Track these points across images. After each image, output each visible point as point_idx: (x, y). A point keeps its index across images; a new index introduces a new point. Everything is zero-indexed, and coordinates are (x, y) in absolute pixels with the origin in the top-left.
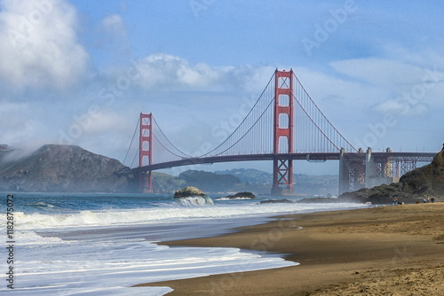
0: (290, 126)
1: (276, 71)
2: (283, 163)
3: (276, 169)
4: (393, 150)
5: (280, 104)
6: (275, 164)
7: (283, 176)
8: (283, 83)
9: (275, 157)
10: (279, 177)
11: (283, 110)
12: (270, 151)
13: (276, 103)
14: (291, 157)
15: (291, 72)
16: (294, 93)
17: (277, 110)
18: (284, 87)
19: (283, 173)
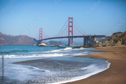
0: (72, 30)
1: (69, 18)
2: (71, 39)
3: (69, 40)
4: (96, 35)
5: (70, 25)
6: (69, 39)
7: (71, 42)
8: (71, 20)
9: (69, 37)
10: (70, 42)
11: (71, 26)
12: (68, 36)
13: (69, 25)
14: (73, 37)
15: (72, 18)
16: (73, 22)
17: (69, 26)
18: (71, 21)
19: (71, 41)
